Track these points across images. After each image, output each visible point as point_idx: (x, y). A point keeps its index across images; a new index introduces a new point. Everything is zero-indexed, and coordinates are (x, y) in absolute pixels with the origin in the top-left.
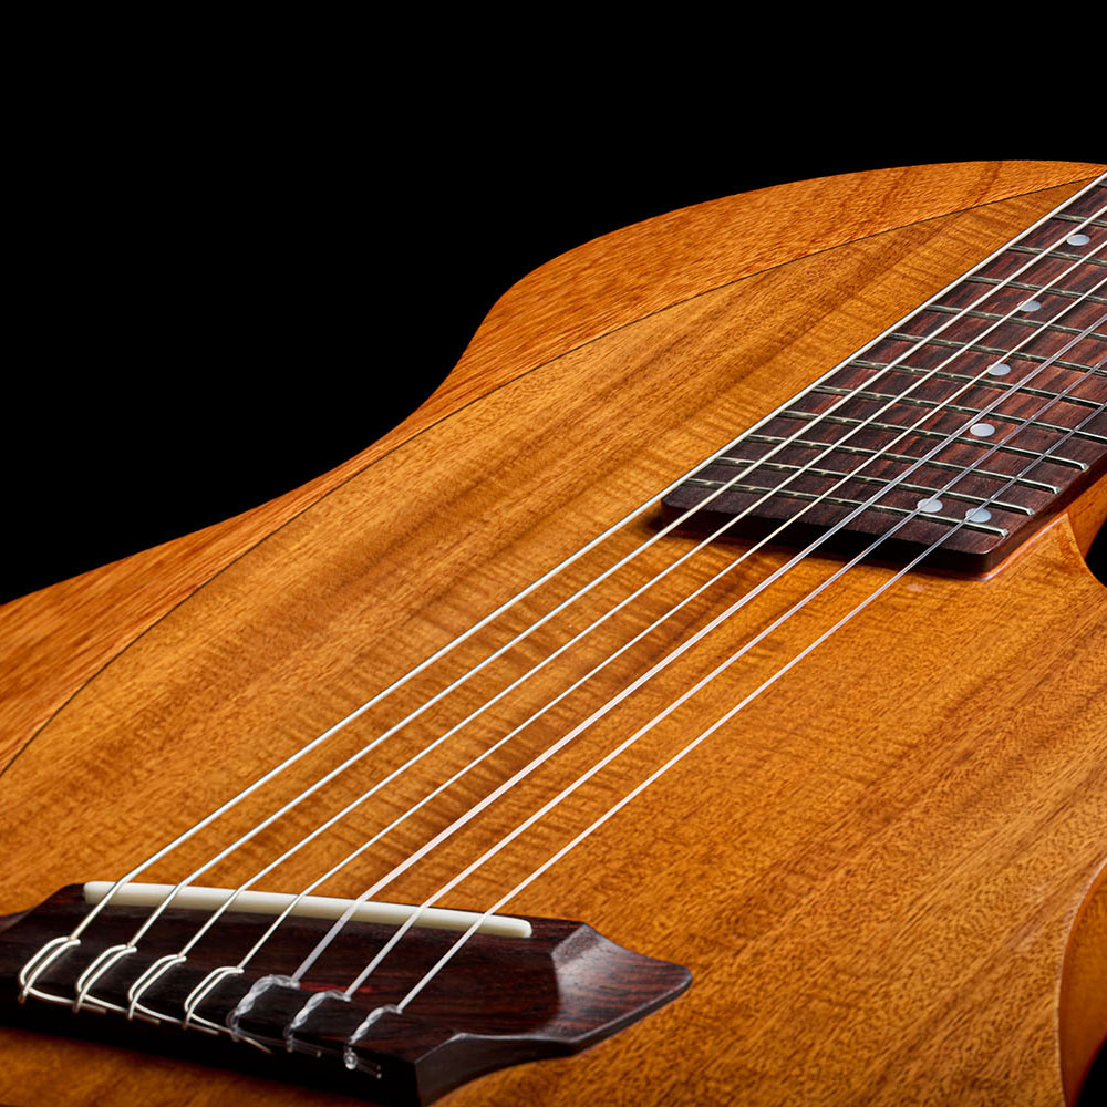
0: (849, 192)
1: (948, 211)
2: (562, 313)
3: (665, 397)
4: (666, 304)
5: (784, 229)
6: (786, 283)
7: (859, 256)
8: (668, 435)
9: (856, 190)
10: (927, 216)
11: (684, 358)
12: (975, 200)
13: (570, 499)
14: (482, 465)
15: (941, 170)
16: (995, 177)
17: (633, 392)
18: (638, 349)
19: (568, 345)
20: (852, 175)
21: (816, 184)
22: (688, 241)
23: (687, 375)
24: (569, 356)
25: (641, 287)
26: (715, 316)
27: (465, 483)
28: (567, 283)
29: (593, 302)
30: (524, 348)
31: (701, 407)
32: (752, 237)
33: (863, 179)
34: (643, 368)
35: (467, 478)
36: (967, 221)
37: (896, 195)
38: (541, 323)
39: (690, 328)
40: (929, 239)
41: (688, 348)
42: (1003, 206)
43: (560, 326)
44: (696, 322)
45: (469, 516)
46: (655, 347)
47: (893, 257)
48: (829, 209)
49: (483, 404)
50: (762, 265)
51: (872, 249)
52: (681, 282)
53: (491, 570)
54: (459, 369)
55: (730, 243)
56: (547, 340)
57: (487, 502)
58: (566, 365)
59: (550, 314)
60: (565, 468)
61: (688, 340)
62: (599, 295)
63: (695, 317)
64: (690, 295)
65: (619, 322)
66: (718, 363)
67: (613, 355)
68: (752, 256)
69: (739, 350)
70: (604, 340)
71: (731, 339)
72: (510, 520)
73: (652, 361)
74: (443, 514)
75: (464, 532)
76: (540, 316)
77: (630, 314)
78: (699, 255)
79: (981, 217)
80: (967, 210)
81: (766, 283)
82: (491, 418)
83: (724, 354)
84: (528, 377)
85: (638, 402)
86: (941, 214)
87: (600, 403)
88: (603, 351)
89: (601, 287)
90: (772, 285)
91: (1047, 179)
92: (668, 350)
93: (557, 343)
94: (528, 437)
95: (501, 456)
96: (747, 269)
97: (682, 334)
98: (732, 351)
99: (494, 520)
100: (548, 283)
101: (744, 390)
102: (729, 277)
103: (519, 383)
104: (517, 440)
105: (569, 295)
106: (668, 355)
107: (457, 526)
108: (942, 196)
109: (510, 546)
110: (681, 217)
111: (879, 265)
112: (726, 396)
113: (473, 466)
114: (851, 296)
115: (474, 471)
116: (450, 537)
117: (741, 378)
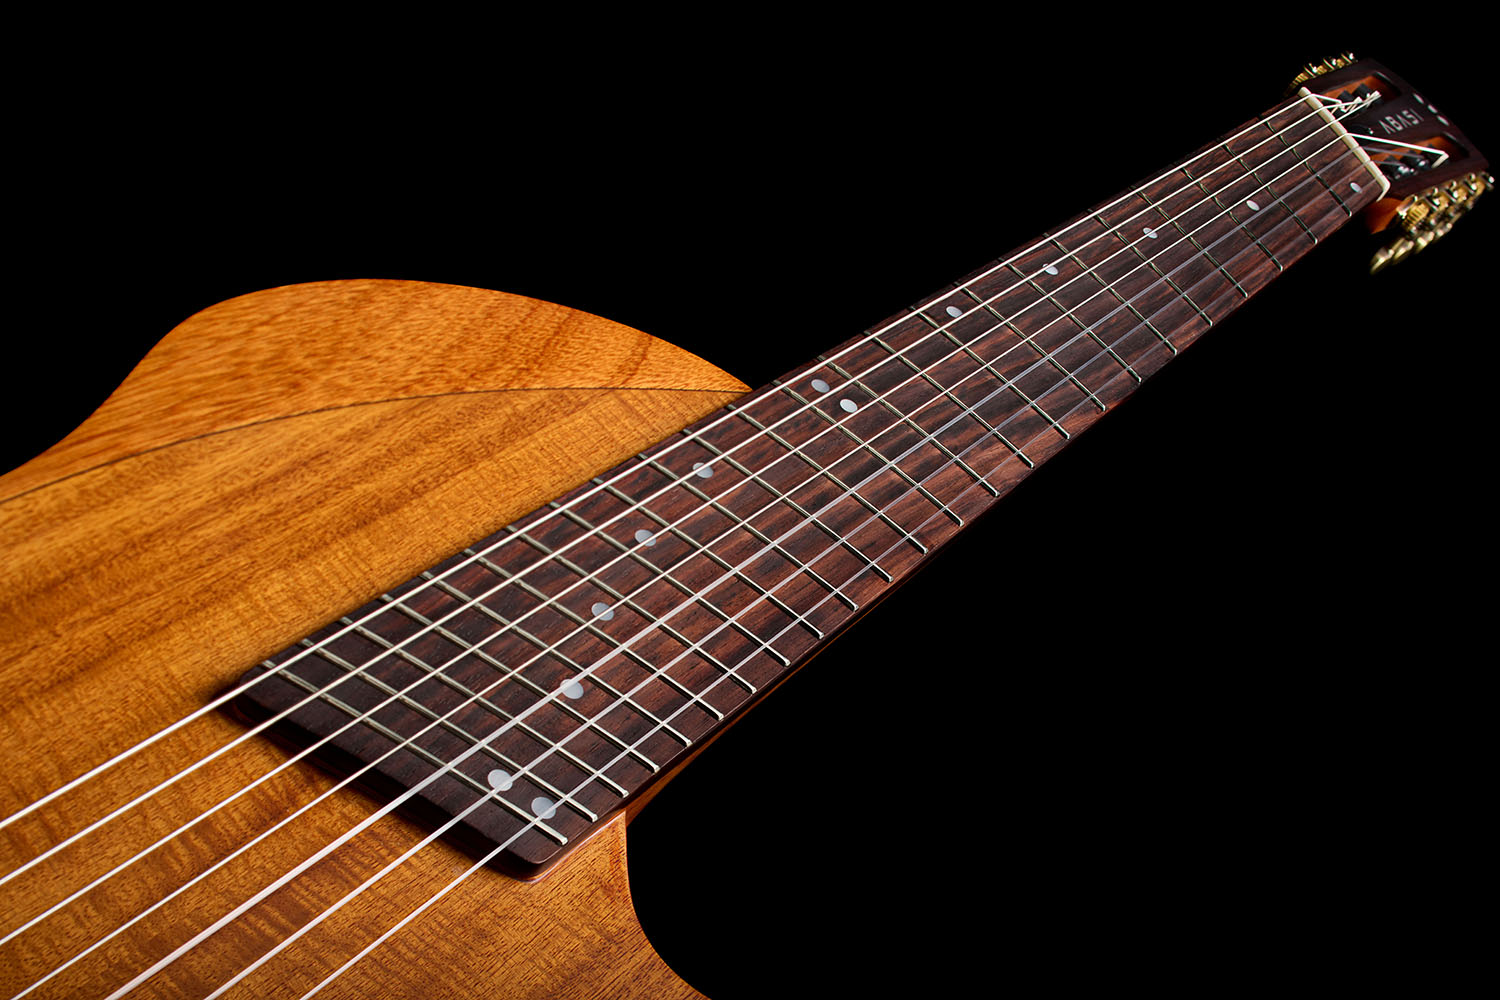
0: (517, 322)
1: (598, 385)
2: (223, 376)
3: (286, 523)
4: (319, 405)
5: (452, 347)
6: (436, 419)
7: (508, 410)
8: (274, 575)
9: (523, 322)
10: (578, 384)
11: (316, 479)
12: (622, 379)
13: (152, 632)
14: (80, 555)
15: (601, 327)
16: (644, 356)
17: (257, 507)
18: (279, 454)
19: (214, 425)
20: (524, 300)
21: (493, 297)
22: (363, 326)
23: (314, 503)
24: (211, 438)
25: (304, 372)
26: (360, 435)
27: (55, 573)
28: (239, 336)
29: (256, 373)
30: (172, 410)
31: (316, 549)
32: (420, 347)
33: (533, 309)
34: (275, 479)
35: (59, 567)
36: (611, 401)
37: (557, 344)
38: (199, 381)
39: (333, 444)
40: (573, 412)
41: (324, 467)
42: (645, 396)
43: (213, 395)
44: (340, 438)
45: (43, 622)
46: (294, 455)
47: (538, 421)
48: (495, 338)
49: (106, 474)
50: (419, 388)
51: (522, 406)
52: (340, 382)
53: (39, 707)
54: (100, 415)
55: (399, 345)
56: (197, 408)
57: (68, 607)
58: (203, 450)
59: (211, 373)
60: (159, 586)
61: (327, 457)
62: (264, 365)
63: (340, 432)
64: (347, 401)
65: (270, 412)
66: (346, 498)
67: (251, 453)
68: (414, 374)
69: (371, 487)
70: (249, 430)
71: (368, 471)
72: (82, 641)
73: (287, 473)
74: (16, 610)
75: (30, 642)
76: (200, 370)
77: (284, 405)
78: (368, 351)
79: (624, 402)
80: (613, 388)
81: (418, 412)
82: (109, 494)
83: (357, 487)
84: (163, 452)
85: (259, 521)
86: (590, 386)
87: (221, 510)
88: (246, 442)
89: (269, 355)
90: (423, 417)
91: (688, 377)
92: (305, 464)
93: (204, 417)
94: (138, 532)
95: (102, 549)
96: (406, 388)
97: (324, 448)
98: (364, 486)
99: (66, 636)
100: (221, 329)
101: (362, 540)
102: (387, 392)
103: (150, 457)
104: (126, 532)
105: (235, 353)
106: (304, 470)
107: (27, 633)
108: (595, 363)
109: (70, 678)
110: (365, 291)
111: (523, 426)
112: (342, 541)
113: (70, 552)
114: (489, 455)
115: (69, 561)
116: (14, 645)
117: (363, 523)
